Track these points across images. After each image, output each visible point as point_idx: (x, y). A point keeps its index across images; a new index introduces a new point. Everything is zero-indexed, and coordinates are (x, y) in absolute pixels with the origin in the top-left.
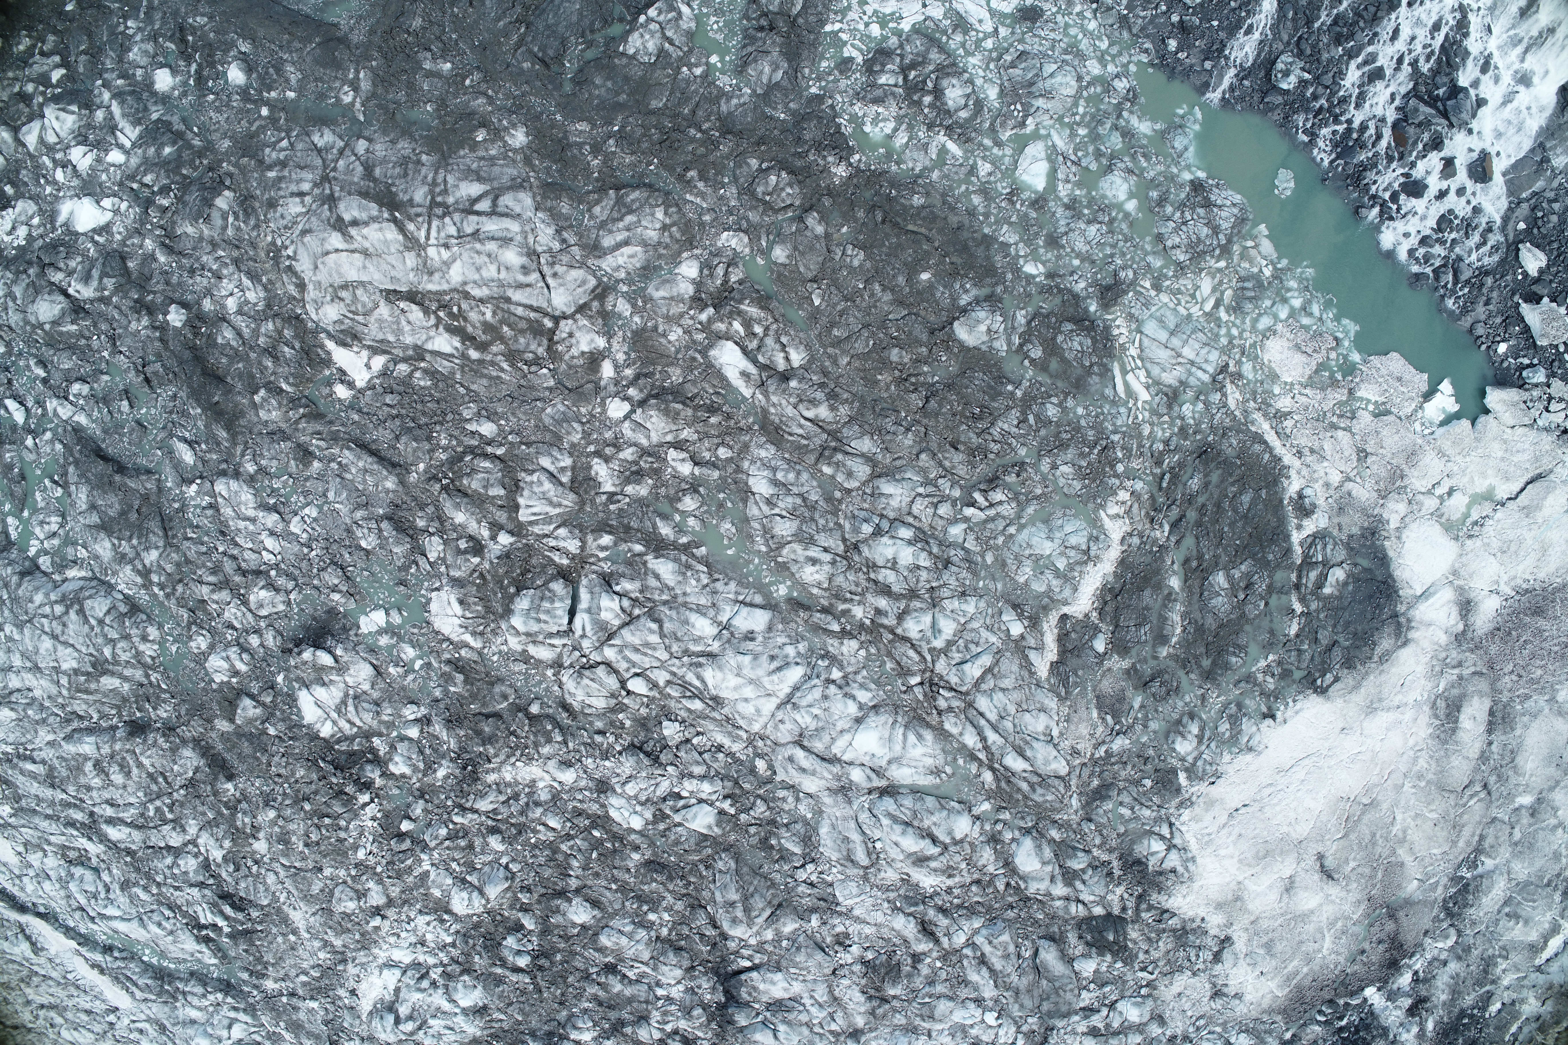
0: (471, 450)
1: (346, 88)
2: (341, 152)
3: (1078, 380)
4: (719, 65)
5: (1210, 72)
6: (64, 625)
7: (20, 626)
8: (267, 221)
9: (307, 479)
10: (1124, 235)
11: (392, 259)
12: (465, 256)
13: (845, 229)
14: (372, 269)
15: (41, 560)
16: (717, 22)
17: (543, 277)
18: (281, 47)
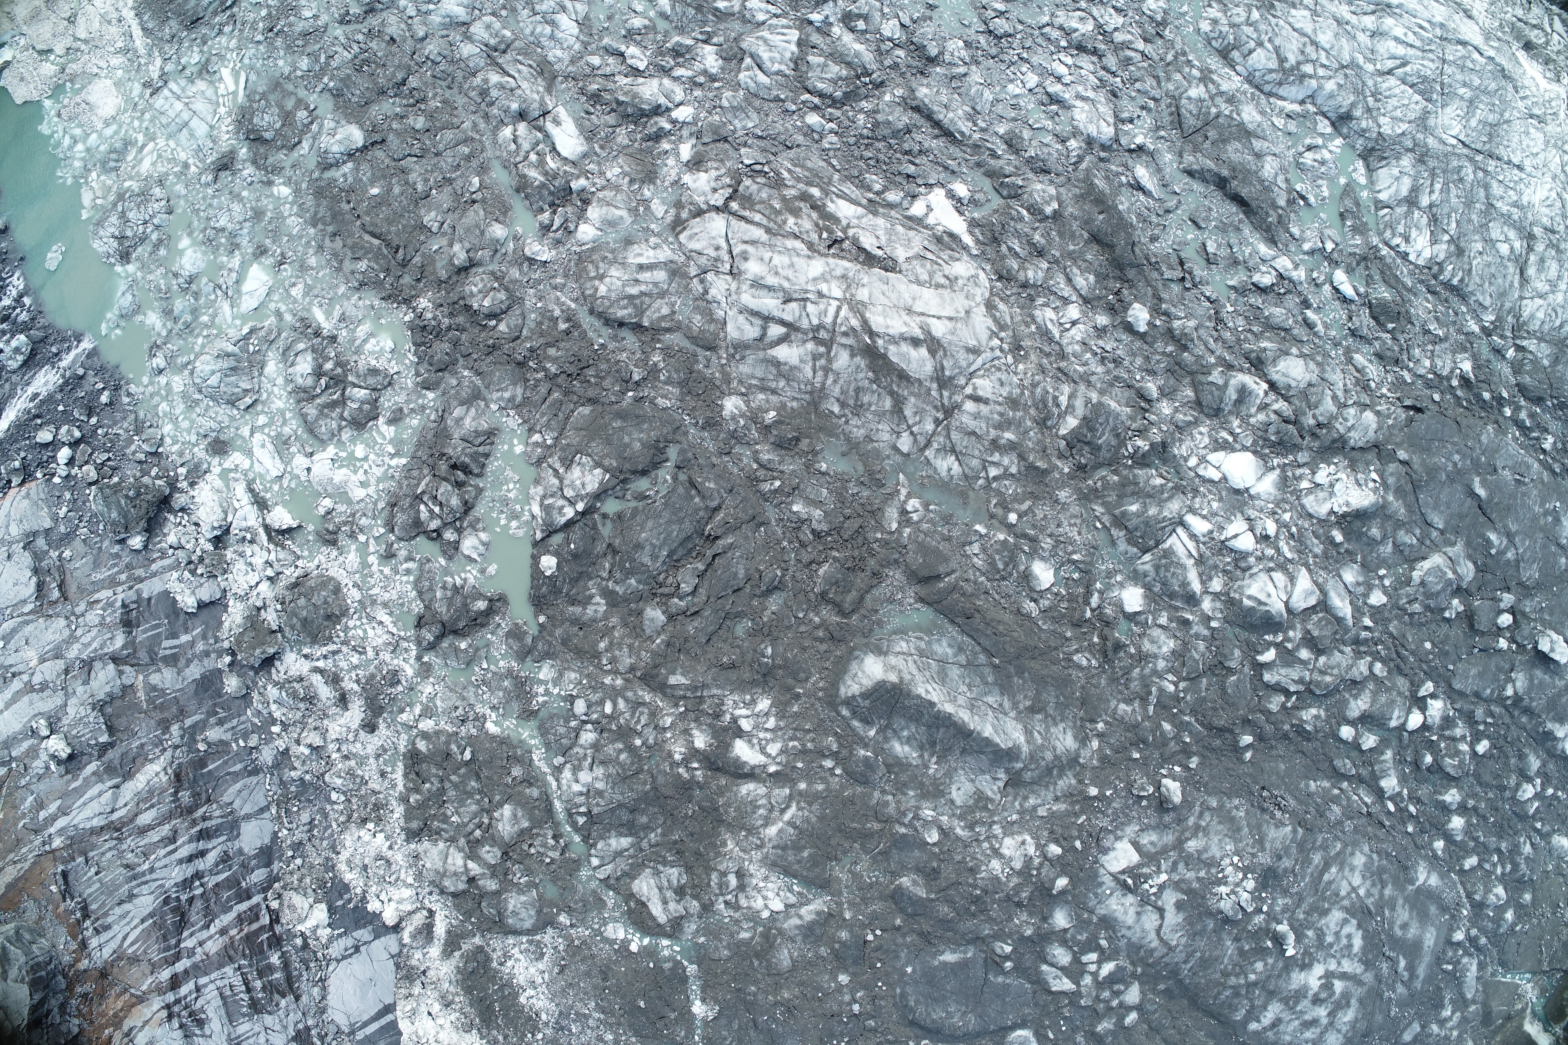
0: (835, 103)
1: (915, 517)
2: (928, 444)
3: (275, 89)
4: (515, 442)
5: (82, 366)
6: (1303, 52)
7: (1353, 65)
8: (1022, 387)
9: (1015, 120)
10: (197, 215)
11: (883, 300)
12: (802, 280)
13: (435, 248)
14: (906, 296)
15: (1329, 130)
16: (509, 491)
17: (731, 252)
18: (986, 593)
